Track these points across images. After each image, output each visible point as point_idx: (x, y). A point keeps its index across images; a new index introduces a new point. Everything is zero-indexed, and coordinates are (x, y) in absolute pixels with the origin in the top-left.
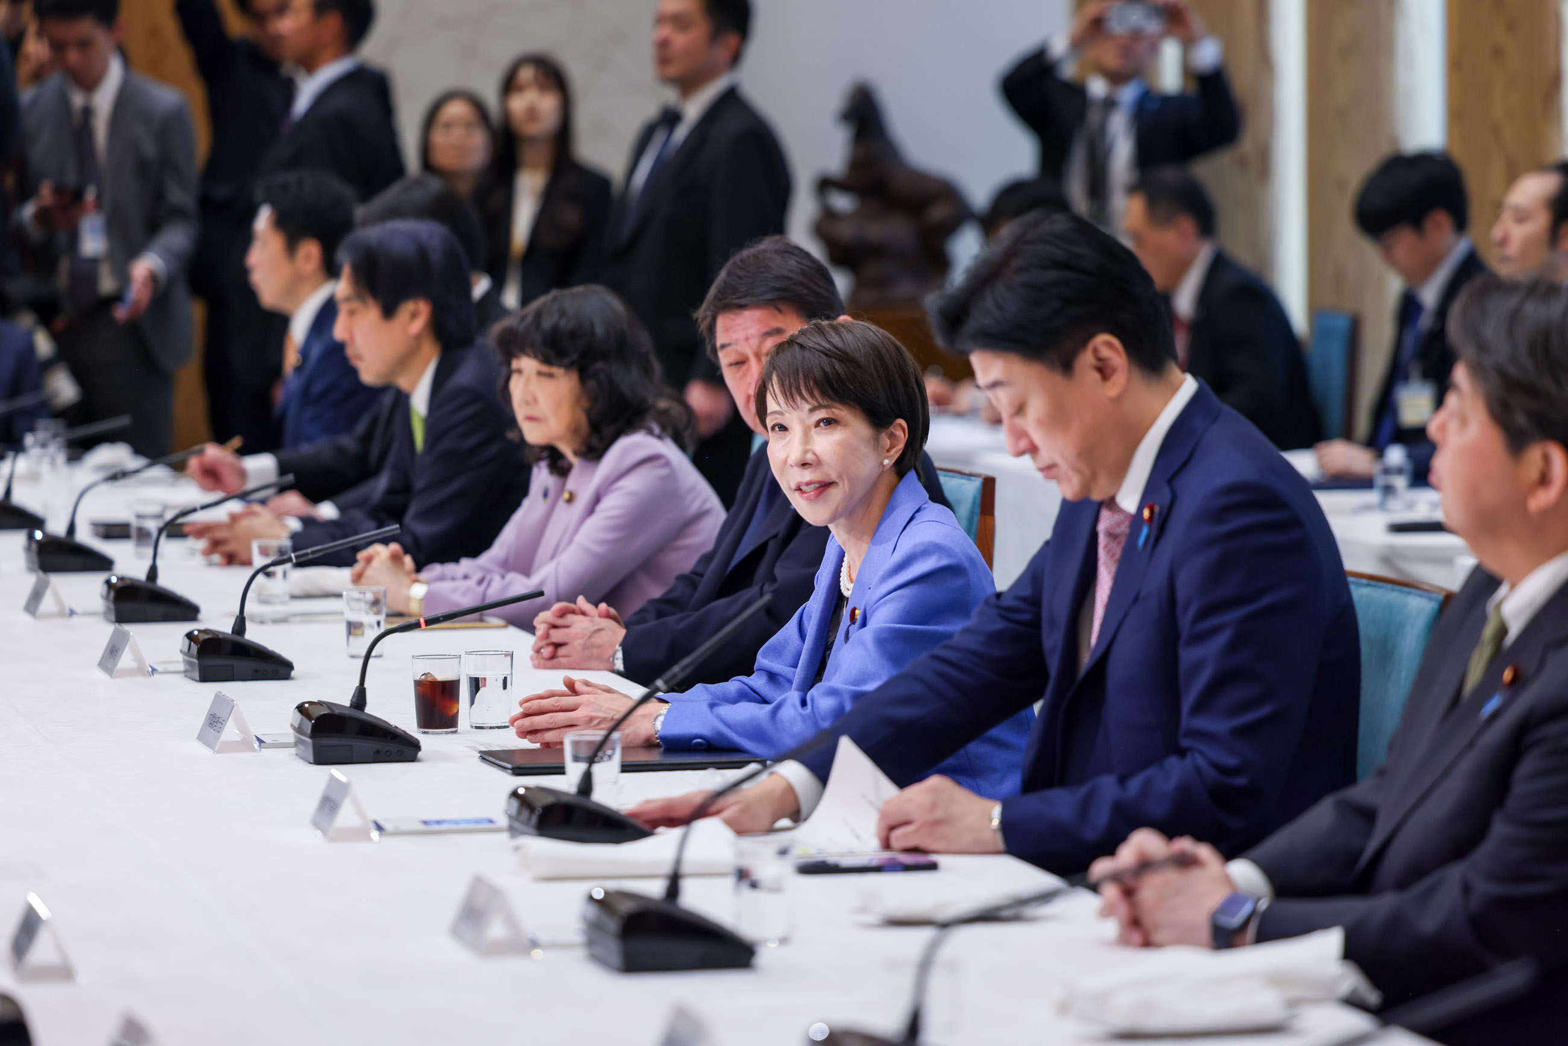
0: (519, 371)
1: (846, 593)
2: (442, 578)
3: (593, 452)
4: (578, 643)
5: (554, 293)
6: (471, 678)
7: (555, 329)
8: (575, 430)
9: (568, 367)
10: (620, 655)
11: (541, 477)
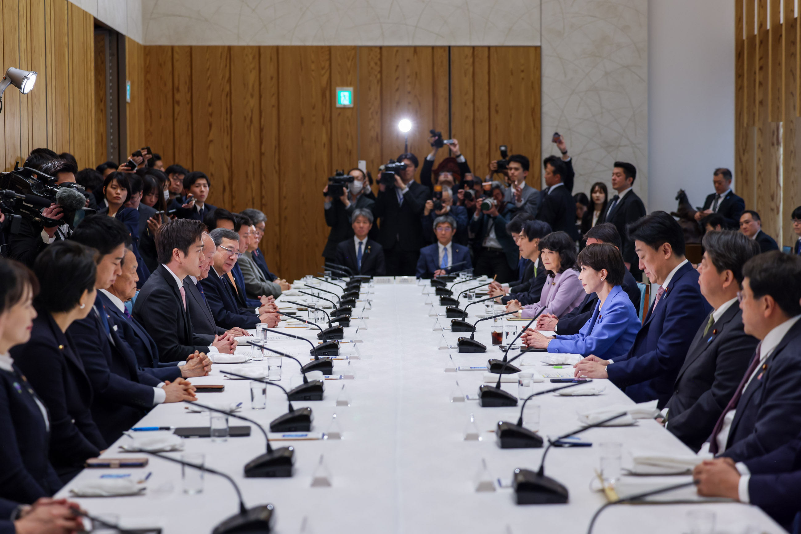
0: (544, 252)
1: (600, 310)
2: (529, 308)
3: (561, 271)
4: (546, 324)
5: (552, 233)
6: (506, 332)
7: (553, 242)
8: (557, 266)
9: (556, 251)
10: (556, 327)
11: (549, 278)
